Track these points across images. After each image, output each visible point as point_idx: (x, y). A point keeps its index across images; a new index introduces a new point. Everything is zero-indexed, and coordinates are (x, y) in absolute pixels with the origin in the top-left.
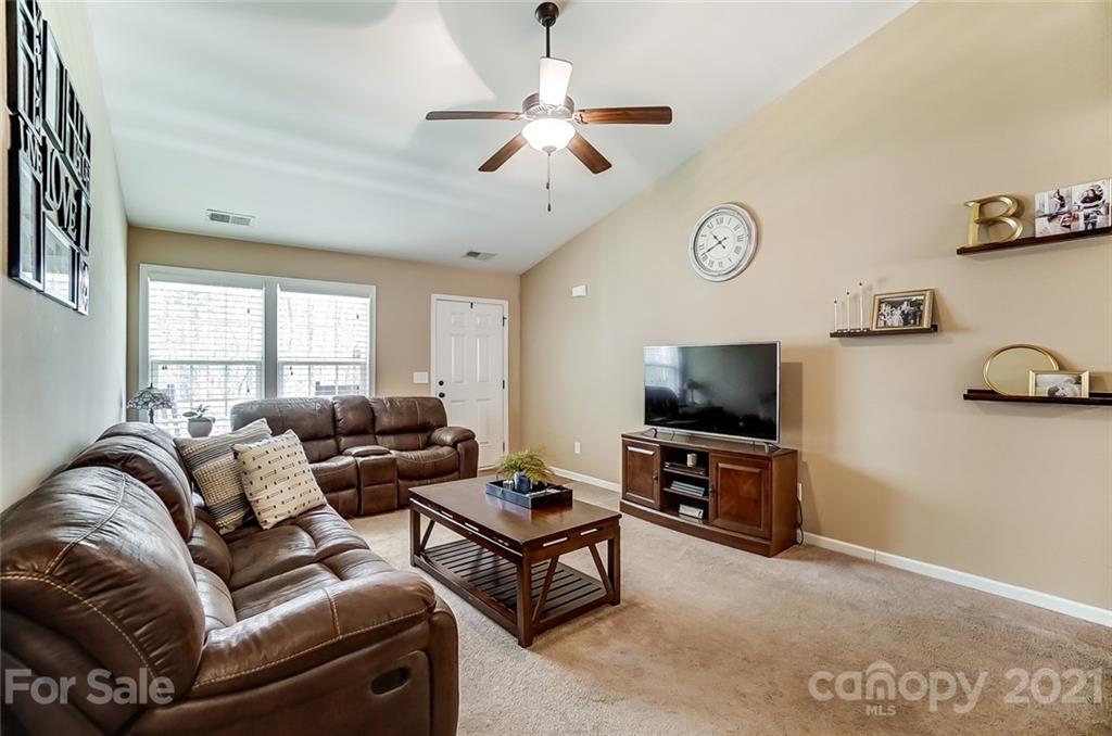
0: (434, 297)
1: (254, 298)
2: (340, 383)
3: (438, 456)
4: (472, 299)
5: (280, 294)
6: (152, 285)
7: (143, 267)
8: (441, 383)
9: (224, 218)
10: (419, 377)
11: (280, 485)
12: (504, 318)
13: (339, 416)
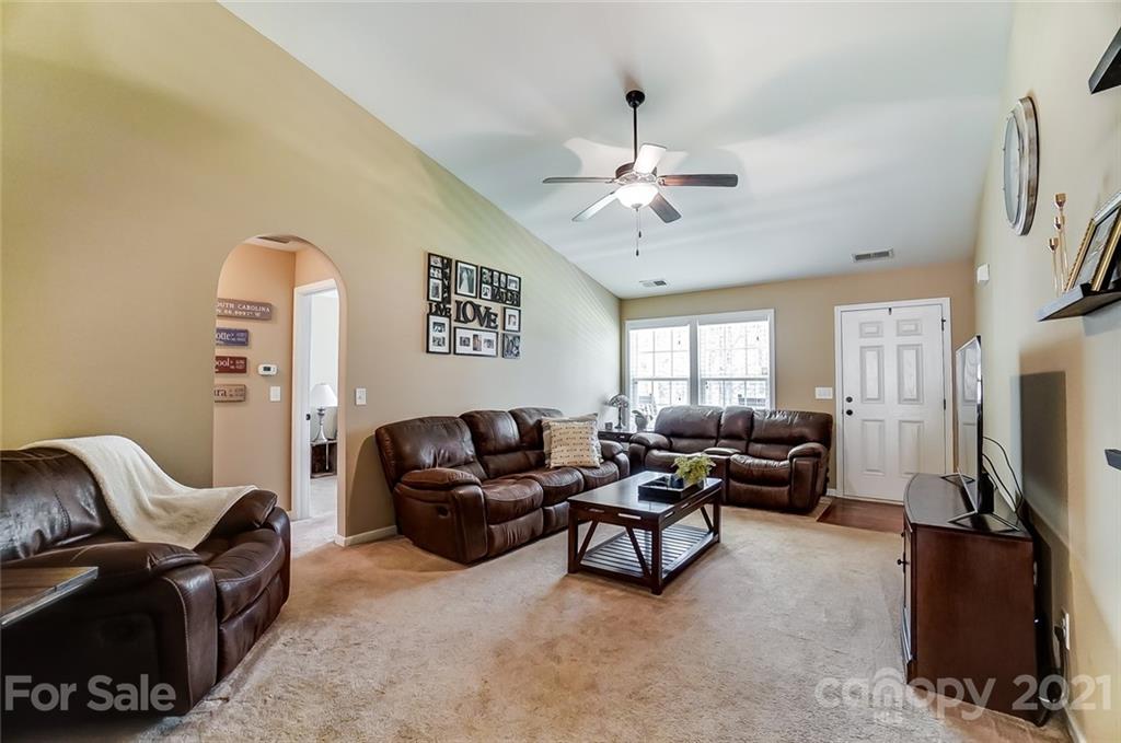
0: (838, 309)
1: (683, 333)
2: (748, 396)
3: (770, 466)
4: (890, 304)
5: (699, 327)
6: (631, 332)
7: (627, 322)
8: (849, 400)
9: (662, 283)
10: (822, 393)
11: (563, 448)
12: (943, 321)
13: (722, 422)
